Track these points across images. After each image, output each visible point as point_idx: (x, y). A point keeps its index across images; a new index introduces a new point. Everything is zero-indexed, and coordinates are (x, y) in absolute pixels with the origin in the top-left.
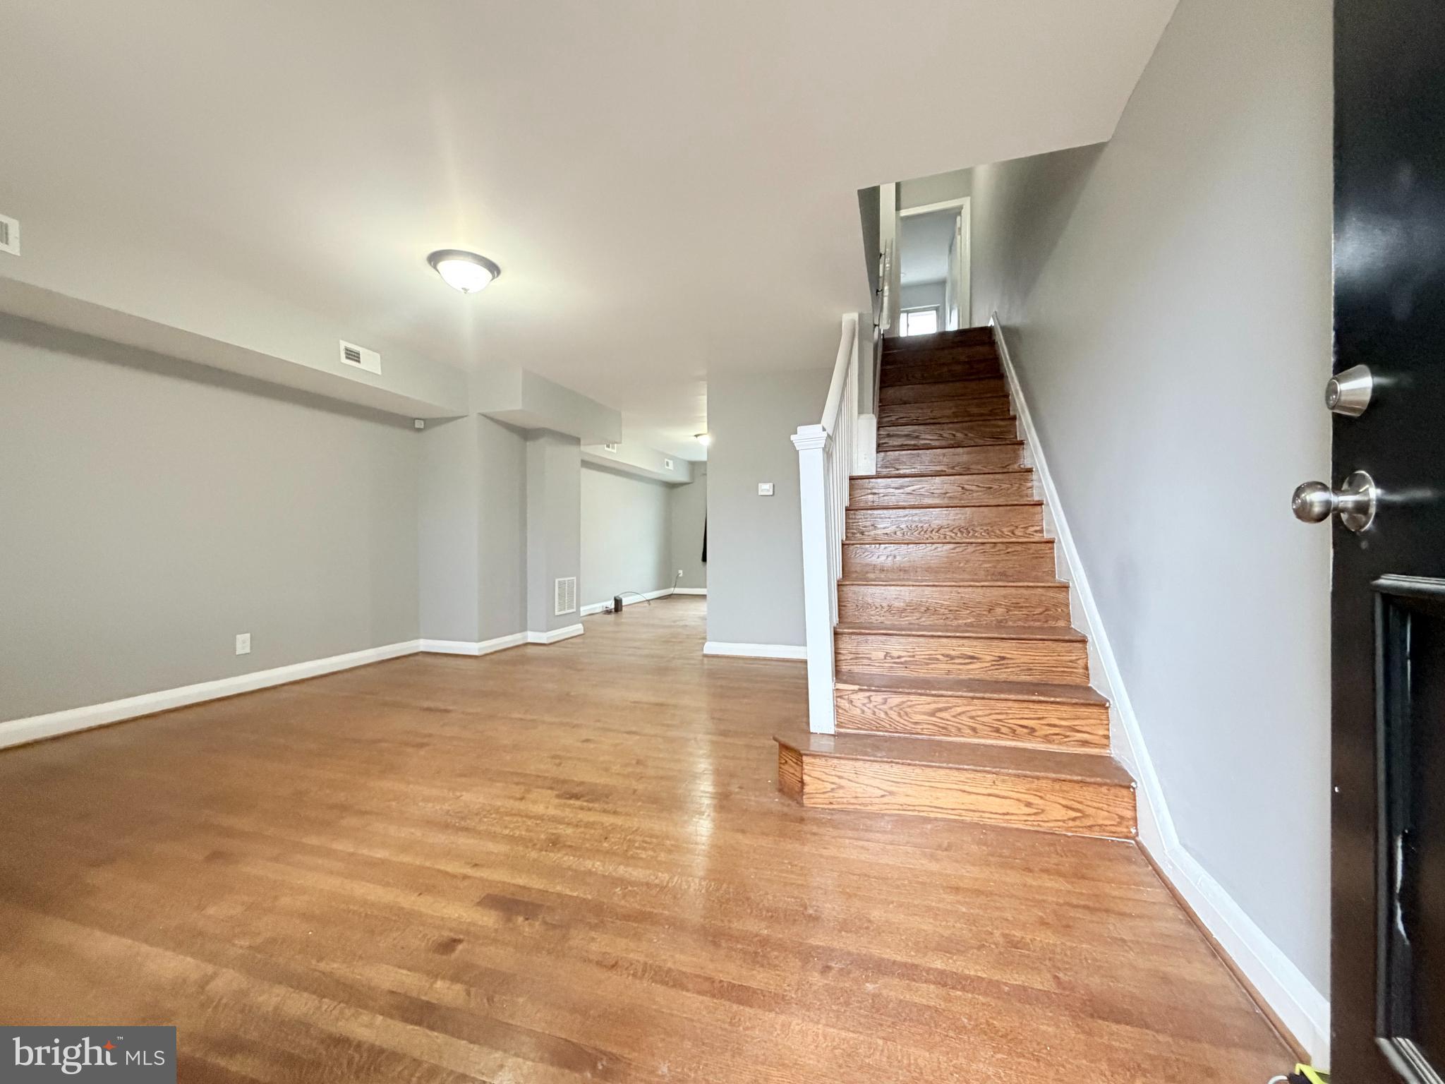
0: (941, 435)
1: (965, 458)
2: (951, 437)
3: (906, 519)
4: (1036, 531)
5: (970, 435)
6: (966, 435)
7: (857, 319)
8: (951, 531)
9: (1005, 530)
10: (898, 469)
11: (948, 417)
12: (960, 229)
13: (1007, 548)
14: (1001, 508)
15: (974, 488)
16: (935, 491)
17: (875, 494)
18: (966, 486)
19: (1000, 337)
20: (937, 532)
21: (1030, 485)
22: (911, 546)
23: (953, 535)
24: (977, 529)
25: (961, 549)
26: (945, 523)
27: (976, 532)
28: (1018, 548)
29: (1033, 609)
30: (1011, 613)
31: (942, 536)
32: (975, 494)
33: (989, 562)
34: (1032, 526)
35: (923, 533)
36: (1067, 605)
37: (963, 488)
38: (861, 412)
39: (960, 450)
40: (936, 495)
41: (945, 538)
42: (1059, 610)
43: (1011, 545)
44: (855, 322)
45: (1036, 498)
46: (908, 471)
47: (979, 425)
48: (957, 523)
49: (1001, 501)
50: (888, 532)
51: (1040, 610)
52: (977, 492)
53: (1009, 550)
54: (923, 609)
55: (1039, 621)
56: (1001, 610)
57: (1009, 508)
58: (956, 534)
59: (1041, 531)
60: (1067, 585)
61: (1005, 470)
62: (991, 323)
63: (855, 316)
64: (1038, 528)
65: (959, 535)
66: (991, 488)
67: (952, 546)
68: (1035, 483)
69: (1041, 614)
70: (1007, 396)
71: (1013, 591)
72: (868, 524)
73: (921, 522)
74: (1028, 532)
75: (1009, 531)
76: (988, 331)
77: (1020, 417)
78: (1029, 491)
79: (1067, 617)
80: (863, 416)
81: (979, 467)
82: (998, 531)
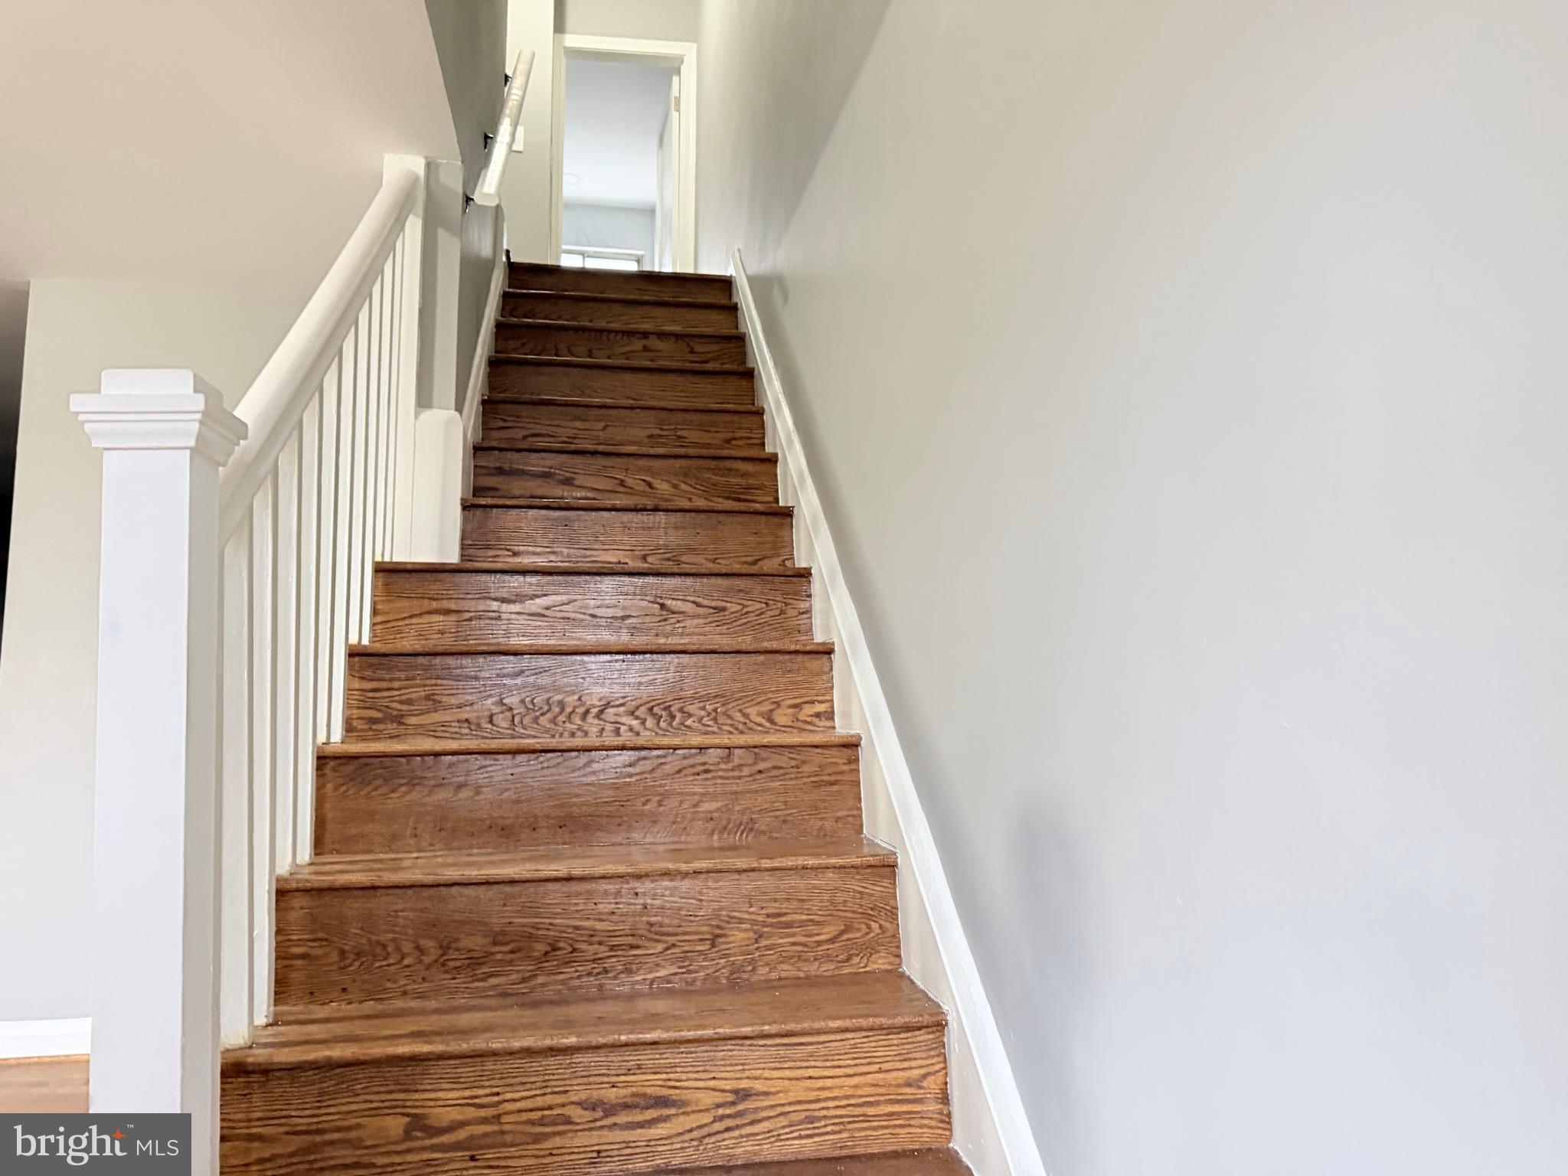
0: (622, 483)
1: (674, 538)
2: (643, 487)
3: (519, 681)
4: (818, 715)
5: (683, 486)
6: (675, 487)
7: (421, 171)
8: (632, 713)
9: (752, 711)
10: (515, 554)
11: (640, 444)
12: (678, 100)
13: (757, 759)
14: (744, 658)
15: (688, 607)
16: (600, 612)
17: (448, 612)
18: (668, 602)
19: (745, 296)
20: (598, 716)
21: (803, 605)
22: (520, 758)
23: (635, 723)
24: (690, 709)
25: (648, 765)
26: (617, 691)
27: (690, 715)
28: (783, 760)
29: (814, 929)
30: (764, 943)
31: (609, 727)
32: (688, 623)
33: (714, 797)
34: (812, 702)
35: (562, 718)
36: (893, 914)
37: (662, 606)
38: (424, 400)
39: (661, 517)
40: (603, 622)
41: (617, 732)
42: (875, 926)
43: (763, 753)
44: (417, 179)
45: (819, 637)
46: (541, 562)
47: (699, 468)
48: (644, 693)
49: (747, 642)
50: (472, 716)
51: (829, 931)
52: (698, 616)
53: (762, 766)
54: (541, 947)
55: (828, 958)
56: (742, 935)
57: (761, 658)
58: (643, 722)
59: (830, 715)
60: (891, 861)
61: (755, 569)
62: (729, 271)
63: (417, 165)
64: (821, 708)
65: (650, 723)
66: (724, 609)
67: (627, 756)
68: (817, 604)
69: (832, 941)
70: (760, 413)
71: (767, 882)
72: (417, 693)
73: (557, 690)
74: (802, 717)
75: (760, 714)
76: (725, 284)
77: (785, 458)
78: (803, 620)
79: (892, 942)
80: (427, 415)
81: (700, 559)
82: (738, 716)
